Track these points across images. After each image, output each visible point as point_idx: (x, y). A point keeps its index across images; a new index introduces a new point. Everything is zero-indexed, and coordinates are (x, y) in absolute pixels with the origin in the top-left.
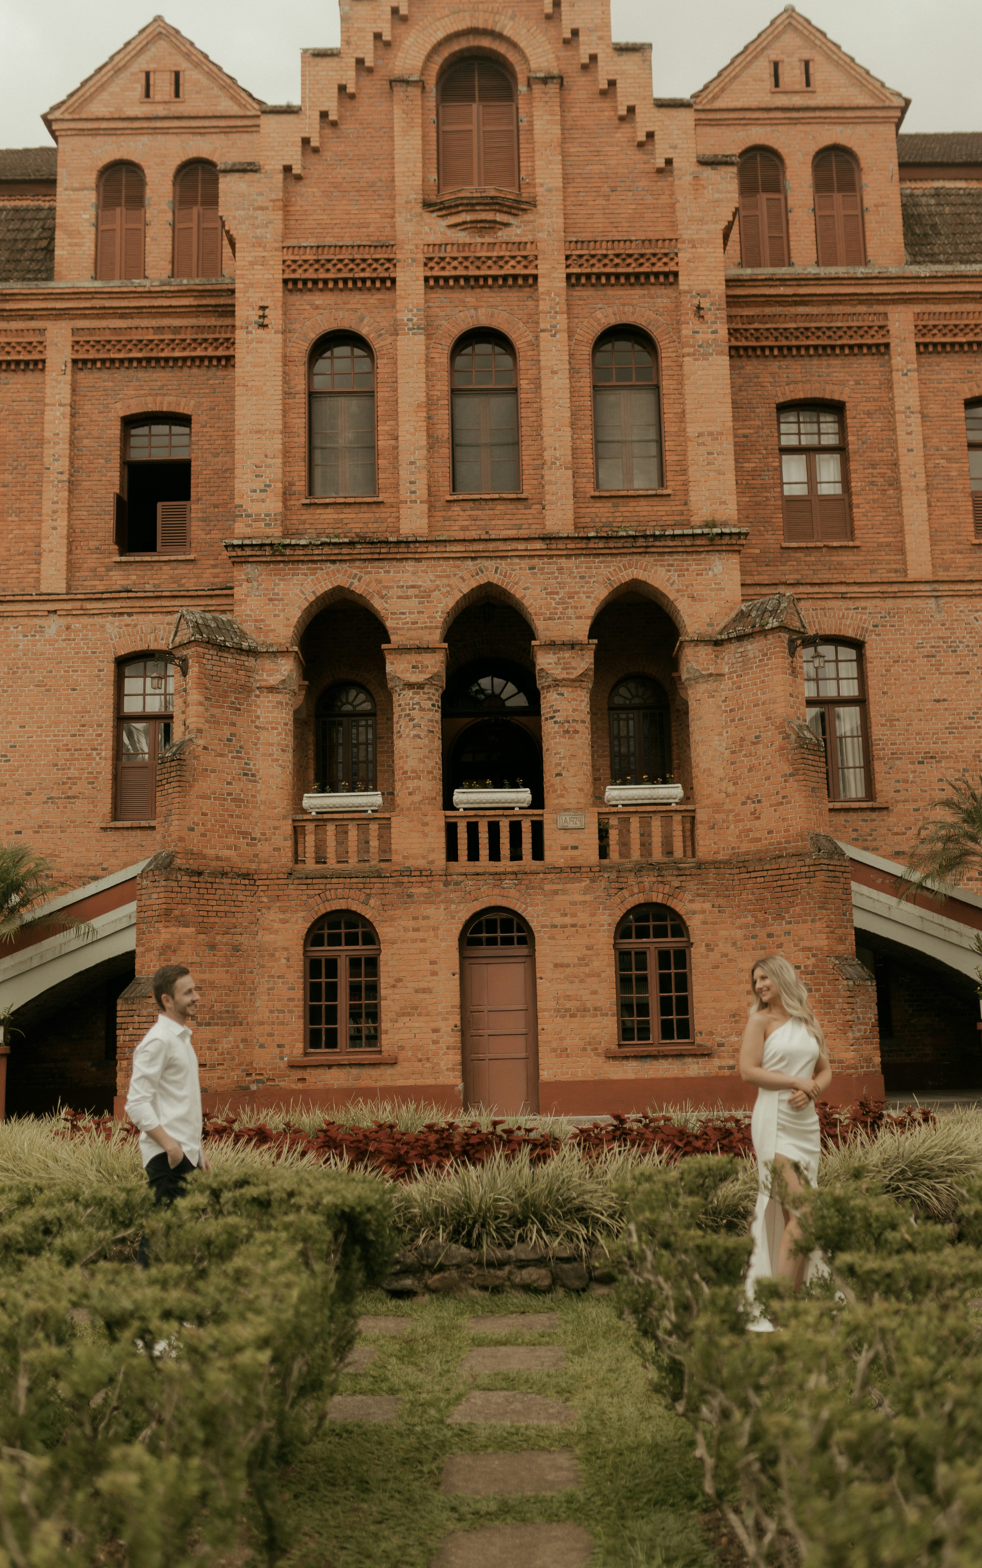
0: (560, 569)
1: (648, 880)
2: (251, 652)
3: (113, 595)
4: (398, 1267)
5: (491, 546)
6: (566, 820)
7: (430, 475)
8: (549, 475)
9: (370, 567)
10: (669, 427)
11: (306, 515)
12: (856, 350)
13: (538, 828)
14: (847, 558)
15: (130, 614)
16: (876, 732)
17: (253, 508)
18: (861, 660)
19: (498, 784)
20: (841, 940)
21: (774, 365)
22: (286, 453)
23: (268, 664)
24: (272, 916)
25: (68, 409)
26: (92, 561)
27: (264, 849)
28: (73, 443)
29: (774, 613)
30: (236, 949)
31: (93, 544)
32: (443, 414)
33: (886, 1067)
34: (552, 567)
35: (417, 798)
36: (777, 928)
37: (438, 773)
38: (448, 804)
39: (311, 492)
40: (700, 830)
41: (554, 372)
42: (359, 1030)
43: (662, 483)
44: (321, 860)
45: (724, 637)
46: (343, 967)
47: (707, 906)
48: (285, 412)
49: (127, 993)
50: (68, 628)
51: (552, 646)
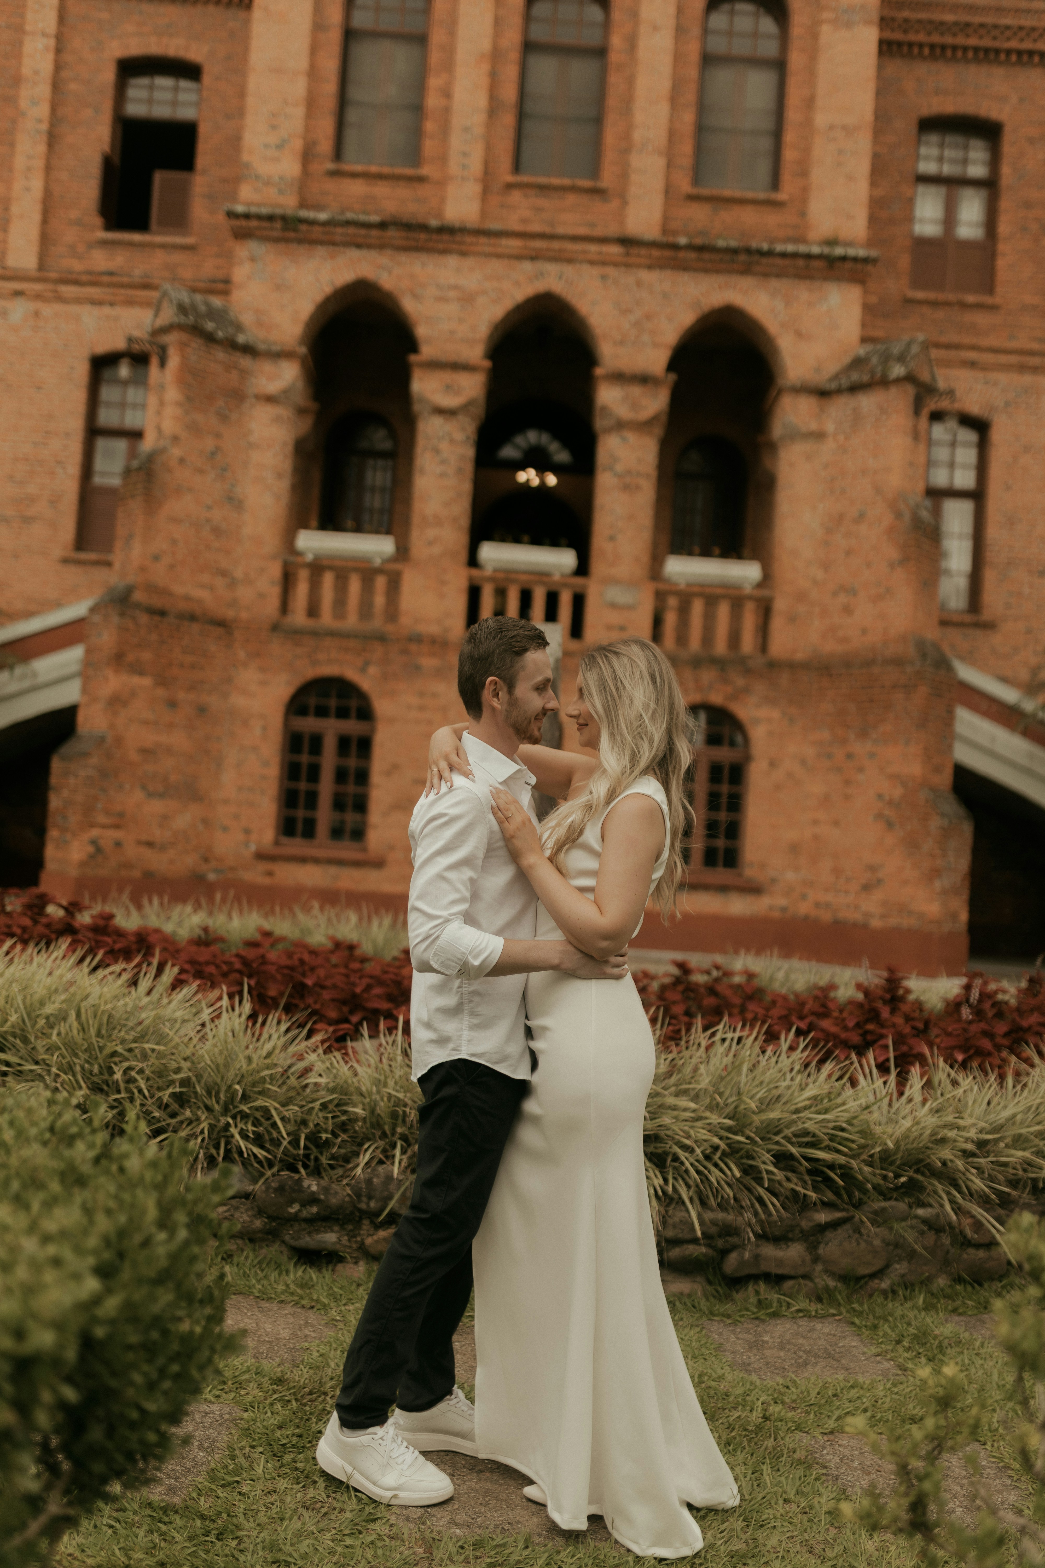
0: (639, 284)
1: (708, 676)
2: (249, 350)
3: (94, 279)
4: (315, 1210)
5: (556, 245)
6: (616, 594)
7: (489, 148)
8: (637, 161)
9: (403, 258)
10: (793, 115)
11: (331, 185)
12: (1025, 58)
13: (579, 602)
14: (982, 319)
15: (112, 304)
16: (992, 532)
17: (264, 169)
18: (983, 446)
19: (537, 541)
20: (937, 770)
21: (922, 69)
22: (311, 103)
23: (267, 366)
24: (248, 676)
25: (52, 42)
26: (70, 235)
27: (245, 594)
28: (57, 85)
29: (901, 358)
30: (202, 710)
31: (74, 214)
32: (510, 72)
33: (973, 927)
34: (628, 278)
35: (436, 550)
36: (860, 748)
37: (465, 522)
38: (473, 561)
39: (338, 153)
40: (777, 623)
41: (656, 28)
42: (343, 822)
43: (775, 183)
44: (313, 611)
45: (834, 386)
46: (330, 746)
47: (775, 714)
48: (314, 49)
49: (67, 749)
50: (37, 314)
51: (620, 377)
